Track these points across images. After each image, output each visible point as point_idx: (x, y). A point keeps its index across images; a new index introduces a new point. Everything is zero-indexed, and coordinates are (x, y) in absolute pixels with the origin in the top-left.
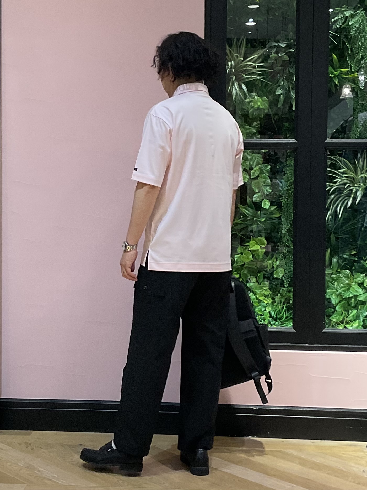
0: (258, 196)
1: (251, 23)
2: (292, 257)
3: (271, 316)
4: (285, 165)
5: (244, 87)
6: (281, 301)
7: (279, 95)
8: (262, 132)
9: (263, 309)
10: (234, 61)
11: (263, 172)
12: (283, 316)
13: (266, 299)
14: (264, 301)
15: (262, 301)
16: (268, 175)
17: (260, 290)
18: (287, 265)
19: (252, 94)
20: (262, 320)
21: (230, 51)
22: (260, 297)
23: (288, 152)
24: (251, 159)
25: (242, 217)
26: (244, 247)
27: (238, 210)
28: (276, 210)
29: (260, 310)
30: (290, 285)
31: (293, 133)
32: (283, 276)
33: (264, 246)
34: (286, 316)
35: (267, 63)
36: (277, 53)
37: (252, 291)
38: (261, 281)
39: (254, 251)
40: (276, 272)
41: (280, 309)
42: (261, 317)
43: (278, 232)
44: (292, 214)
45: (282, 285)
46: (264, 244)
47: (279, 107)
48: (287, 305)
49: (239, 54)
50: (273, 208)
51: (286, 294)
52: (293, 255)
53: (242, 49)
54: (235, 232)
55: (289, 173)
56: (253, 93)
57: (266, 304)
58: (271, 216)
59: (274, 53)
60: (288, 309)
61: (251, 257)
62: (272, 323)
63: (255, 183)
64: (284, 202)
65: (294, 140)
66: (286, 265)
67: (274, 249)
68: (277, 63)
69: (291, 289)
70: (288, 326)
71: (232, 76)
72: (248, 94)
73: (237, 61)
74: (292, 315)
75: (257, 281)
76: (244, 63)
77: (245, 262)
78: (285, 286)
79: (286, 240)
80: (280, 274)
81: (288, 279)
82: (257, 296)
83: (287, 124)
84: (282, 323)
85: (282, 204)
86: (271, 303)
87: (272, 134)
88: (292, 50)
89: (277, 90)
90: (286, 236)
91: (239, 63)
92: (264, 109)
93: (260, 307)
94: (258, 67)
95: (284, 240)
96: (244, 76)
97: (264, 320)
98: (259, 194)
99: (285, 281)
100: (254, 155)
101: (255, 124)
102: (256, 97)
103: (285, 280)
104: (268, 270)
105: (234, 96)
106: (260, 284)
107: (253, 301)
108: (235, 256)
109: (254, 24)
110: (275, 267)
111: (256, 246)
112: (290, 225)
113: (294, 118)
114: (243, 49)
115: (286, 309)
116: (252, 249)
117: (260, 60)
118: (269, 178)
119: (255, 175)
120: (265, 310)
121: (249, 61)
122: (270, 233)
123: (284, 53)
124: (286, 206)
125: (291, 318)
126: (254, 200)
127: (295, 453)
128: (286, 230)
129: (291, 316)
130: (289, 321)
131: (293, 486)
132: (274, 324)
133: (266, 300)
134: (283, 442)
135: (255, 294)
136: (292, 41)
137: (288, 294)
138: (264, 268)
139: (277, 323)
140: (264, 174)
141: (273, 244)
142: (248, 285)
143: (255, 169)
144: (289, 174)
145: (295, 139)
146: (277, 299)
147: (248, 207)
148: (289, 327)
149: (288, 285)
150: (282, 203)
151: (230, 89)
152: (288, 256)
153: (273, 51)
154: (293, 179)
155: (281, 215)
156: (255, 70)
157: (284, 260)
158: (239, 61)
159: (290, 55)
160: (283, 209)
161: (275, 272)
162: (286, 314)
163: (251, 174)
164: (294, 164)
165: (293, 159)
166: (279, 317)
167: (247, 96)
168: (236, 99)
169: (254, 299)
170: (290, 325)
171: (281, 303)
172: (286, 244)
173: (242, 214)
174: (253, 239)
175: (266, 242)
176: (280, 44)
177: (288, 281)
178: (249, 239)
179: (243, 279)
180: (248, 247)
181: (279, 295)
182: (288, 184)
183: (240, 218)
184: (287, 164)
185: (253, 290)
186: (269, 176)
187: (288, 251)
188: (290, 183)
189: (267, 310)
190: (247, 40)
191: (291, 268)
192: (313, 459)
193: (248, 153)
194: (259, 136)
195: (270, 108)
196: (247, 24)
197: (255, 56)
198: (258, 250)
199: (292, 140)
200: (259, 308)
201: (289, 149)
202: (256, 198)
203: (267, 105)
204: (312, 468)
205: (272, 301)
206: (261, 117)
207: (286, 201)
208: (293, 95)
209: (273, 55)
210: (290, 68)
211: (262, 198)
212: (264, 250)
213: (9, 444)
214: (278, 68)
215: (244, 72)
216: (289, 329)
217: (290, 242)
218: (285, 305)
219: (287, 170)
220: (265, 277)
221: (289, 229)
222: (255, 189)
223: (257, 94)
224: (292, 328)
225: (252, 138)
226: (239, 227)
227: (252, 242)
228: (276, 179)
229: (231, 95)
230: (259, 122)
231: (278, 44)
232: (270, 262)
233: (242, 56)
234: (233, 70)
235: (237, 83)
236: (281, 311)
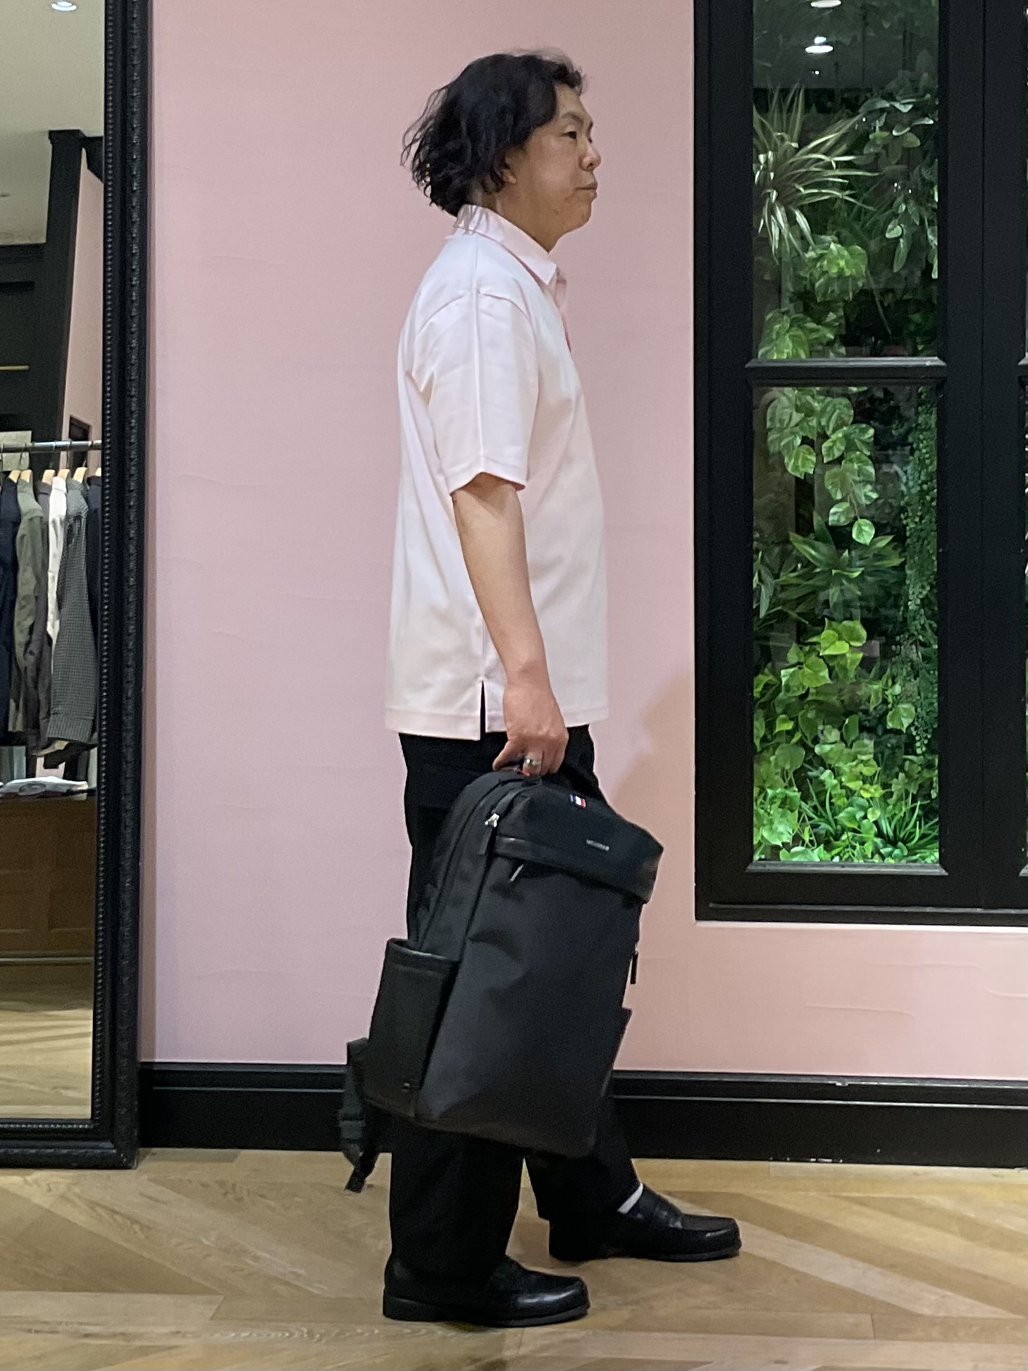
0: (841, 510)
1: (820, 47)
2: (936, 673)
3: (880, 834)
4: (914, 425)
5: (801, 220)
6: (907, 793)
7: (897, 240)
8: (851, 339)
9: (860, 815)
10: (775, 151)
11: (854, 444)
12: (911, 834)
13: (867, 786)
14: (862, 792)
15: (855, 792)
16: (868, 453)
17: (849, 764)
18: (922, 695)
19: (823, 237)
20: (857, 845)
21: (763, 125)
22: (850, 781)
23: (921, 394)
24: (823, 411)
25: (799, 566)
26: (807, 648)
27: (789, 547)
28: (890, 548)
29: (852, 817)
30: (930, 749)
31: (933, 340)
32: (912, 724)
33: (858, 644)
34: (922, 832)
35: (862, 154)
36: (887, 127)
37: (830, 765)
38: (853, 738)
39: (834, 657)
40: (893, 714)
41: (905, 813)
42: (854, 836)
43: (897, 607)
44: (934, 558)
45: (910, 747)
46: (858, 639)
47: (895, 270)
48: (926, 802)
49: (787, 132)
50: (884, 542)
51: (919, 773)
52: (939, 666)
53: (795, 118)
54: (779, 608)
55: (926, 447)
56: (825, 234)
57: (868, 800)
58: (877, 564)
59: (881, 129)
60: (927, 814)
61: (825, 673)
62: (882, 851)
63: (835, 475)
64: (912, 526)
65: (936, 358)
66: (919, 694)
67: (886, 654)
68: (887, 156)
69: (934, 760)
70: (929, 860)
71: (769, 191)
72: (813, 238)
73: (780, 152)
74: (938, 829)
75: (842, 739)
76: (800, 156)
77: (809, 689)
78: (919, 751)
79: (919, 627)
80: (903, 718)
81: (926, 731)
82: (843, 779)
83: (917, 318)
84: (912, 852)
85: (905, 531)
86: (880, 798)
87: (879, 342)
88: (927, 119)
89: (890, 226)
90: (918, 617)
91: (789, 153)
92: (854, 279)
93: (850, 809)
94: (837, 168)
95: (915, 626)
96: (802, 189)
97: (862, 844)
98: (846, 505)
99: (917, 738)
100: (829, 399)
101: (832, 316)
102: (833, 246)
103: (918, 734)
104: (871, 709)
105: (775, 245)
106: (851, 746)
107: (833, 793)
108: (783, 672)
109: (829, 49)
110: (890, 699)
111: (838, 643)
112: (928, 588)
113: (935, 301)
114: (798, 117)
115: (921, 813)
116: (827, 652)
117: (844, 148)
118: (870, 462)
119: (834, 455)
120: (865, 817)
121: (814, 150)
122: (876, 610)
123: (908, 129)
124: (919, 537)
125: (935, 838)
126: (832, 519)
127: (947, 1203)
128: (918, 602)
129: (935, 833)
130: (929, 846)
131: (943, 1297)
132: (890, 854)
133: (867, 791)
134: (915, 1174)
135: (836, 773)
136: (928, 96)
137: (926, 774)
138: (860, 704)
139: (897, 852)
140: (859, 450)
141: (883, 639)
142: (817, 750)
143: (833, 437)
144: (924, 451)
145: (939, 357)
146: (897, 786)
147: (816, 539)
148: (929, 862)
149: (924, 749)
150: (908, 528)
151: (764, 225)
152: (924, 671)
153: (878, 124)
154: (935, 463)
155: (903, 560)
156: (831, 173)
157: (913, 680)
158: (786, 151)
159: (922, 132)
160: (909, 545)
161: (890, 713)
162: (920, 827)
163: (823, 450)
164: (938, 424)
165: (935, 409)
166: (902, 835)
167: (809, 244)
168: (779, 250)
169: (834, 787)
170: (933, 858)
171: (907, 797)
172: (920, 640)
173: (800, 559)
174: (830, 627)
175: (864, 633)
176: (897, 105)
177: (926, 738)
178: (819, 624)
179: (803, 733)
180: (817, 648)
181: (901, 775)
182: (923, 478)
183: (794, 570)
184: (920, 425)
185: (832, 762)
186: (870, 457)
187: (924, 658)
188: (928, 474)
189: (869, 816)
190: (807, 91)
191: (933, 703)
192: (998, 1221)
193: (813, 397)
194: (843, 350)
195: (872, 273)
196: (809, 50)
197: (831, 137)
198: (844, 655)
199: (931, 361)
200: (848, 812)
201: (923, 384)
202: (837, 515)
203: (863, 268)
204: (994, 1245)
205: (882, 792)
206: (846, 298)
207: (916, 523)
208: (933, 240)
209: (878, 134)
210: (923, 170)
211: (852, 516)
212: (860, 655)
213: (175, 1187)
214: (891, 167)
215: (800, 178)
216: (929, 867)
217: (929, 632)
218: (919, 803)
219: (919, 439)
220: (862, 729)
221: (927, 595)
222: (833, 492)
223: (836, 239)
224: (938, 865)
225: (823, 354)
226: (793, 594)
227: (827, 633)
228: (892, 463)
229: (766, 240)
230: (841, 313)
231: (891, 105)
232: (876, 687)
233: (796, 136)
234: (772, 175)
235: (783, 209)
236: (907, 819)
